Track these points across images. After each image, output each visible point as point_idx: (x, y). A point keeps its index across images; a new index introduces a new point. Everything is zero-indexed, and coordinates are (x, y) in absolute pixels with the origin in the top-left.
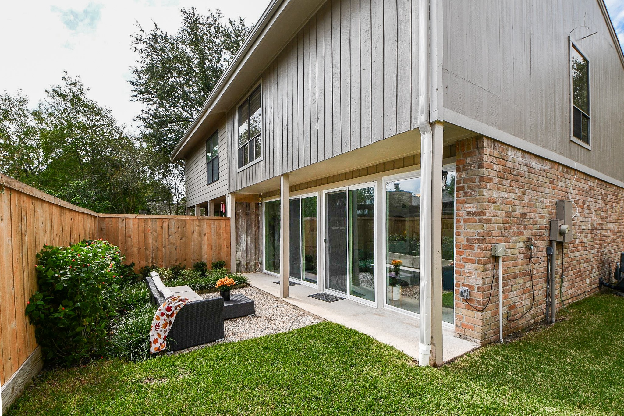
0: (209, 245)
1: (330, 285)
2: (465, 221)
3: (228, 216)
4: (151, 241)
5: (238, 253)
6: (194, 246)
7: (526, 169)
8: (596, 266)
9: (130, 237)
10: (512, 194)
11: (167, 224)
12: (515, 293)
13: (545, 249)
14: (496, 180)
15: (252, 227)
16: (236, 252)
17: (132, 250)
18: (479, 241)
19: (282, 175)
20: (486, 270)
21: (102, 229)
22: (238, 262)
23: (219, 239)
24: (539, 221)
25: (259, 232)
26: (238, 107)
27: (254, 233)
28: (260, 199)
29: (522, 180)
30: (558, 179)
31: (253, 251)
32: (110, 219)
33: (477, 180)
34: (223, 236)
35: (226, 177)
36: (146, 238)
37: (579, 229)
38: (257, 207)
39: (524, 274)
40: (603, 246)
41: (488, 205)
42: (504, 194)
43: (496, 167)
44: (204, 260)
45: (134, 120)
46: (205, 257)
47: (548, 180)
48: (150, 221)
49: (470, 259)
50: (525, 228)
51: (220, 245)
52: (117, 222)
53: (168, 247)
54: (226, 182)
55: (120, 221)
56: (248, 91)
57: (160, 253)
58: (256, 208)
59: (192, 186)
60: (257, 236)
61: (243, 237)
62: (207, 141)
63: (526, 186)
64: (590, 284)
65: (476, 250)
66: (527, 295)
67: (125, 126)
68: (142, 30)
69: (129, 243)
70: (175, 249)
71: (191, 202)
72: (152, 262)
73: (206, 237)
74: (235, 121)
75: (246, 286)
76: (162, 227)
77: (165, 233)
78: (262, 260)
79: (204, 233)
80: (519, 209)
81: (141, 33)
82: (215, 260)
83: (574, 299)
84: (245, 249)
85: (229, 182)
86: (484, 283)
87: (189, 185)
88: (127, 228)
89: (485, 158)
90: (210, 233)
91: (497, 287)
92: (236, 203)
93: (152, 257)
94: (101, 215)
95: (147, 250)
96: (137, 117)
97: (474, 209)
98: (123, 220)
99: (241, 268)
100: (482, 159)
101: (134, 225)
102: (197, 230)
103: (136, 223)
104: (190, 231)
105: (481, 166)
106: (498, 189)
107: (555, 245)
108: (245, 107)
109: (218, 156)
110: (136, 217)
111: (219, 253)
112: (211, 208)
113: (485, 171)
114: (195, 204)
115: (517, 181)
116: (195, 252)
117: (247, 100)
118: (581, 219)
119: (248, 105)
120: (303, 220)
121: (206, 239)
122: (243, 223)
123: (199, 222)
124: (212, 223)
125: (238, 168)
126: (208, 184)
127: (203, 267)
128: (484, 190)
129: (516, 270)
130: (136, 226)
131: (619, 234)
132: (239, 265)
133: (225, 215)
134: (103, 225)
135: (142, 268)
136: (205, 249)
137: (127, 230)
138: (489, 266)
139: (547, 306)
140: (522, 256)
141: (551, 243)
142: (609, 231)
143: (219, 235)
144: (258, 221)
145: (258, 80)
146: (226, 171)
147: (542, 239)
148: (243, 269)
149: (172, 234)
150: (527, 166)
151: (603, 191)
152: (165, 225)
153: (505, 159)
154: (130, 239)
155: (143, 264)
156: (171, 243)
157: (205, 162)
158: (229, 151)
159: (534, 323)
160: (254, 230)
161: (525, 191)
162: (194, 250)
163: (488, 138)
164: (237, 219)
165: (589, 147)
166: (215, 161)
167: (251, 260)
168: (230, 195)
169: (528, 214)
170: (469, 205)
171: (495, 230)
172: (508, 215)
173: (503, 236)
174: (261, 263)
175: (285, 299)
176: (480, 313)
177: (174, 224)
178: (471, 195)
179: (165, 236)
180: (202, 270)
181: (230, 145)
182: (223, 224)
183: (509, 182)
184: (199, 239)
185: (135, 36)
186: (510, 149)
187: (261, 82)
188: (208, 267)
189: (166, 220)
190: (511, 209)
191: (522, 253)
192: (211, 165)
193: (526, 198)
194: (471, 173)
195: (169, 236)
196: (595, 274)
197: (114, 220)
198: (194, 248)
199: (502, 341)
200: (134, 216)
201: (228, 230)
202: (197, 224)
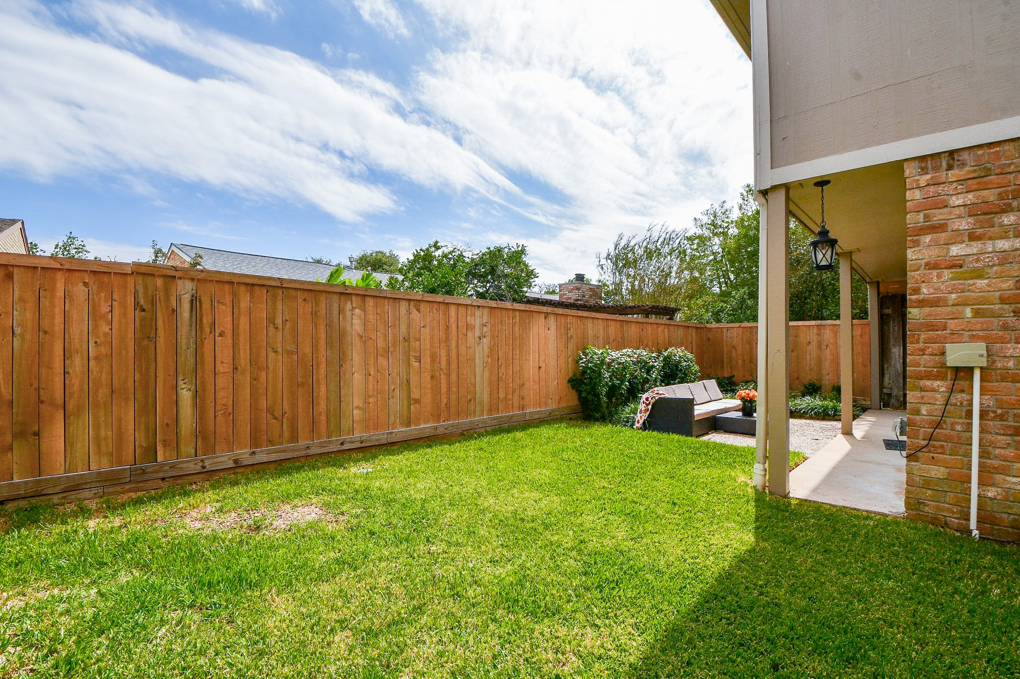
0: (833, 362)
5: (887, 377)
6: (810, 360)
9: (734, 347)
16: (883, 375)
17: (737, 362)
21: (709, 340)
22: (886, 391)
32: (715, 330)
34: (858, 349)
46: (827, 377)
55: (724, 330)
61: (896, 352)
69: (734, 355)
73: (828, 350)
79: (825, 344)
84: (899, 371)
90: (835, 344)
98: (728, 330)
99: (893, 401)
102: (815, 340)
104: (805, 341)
110: (740, 326)
116: (811, 370)
122: (896, 328)
132: (889, 395)
134: (710, 336)
182: (857, 330)
184: (819, 352)
198: (810, 364)
199: (975, 533)
200: (737, 325)
201: (867, 338)
202: (815, 331)
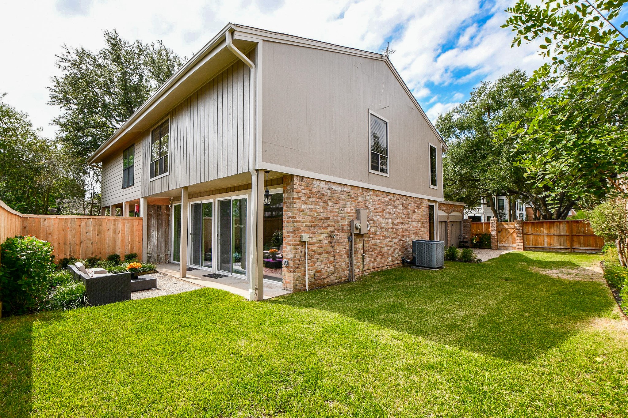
0: (123, 241)
1: (221, 268)
2: (287, 222)
3: (140, 216)
4: (69, 237)
5: (149, 247)
6: (108, 241)
7: (329, 191)
8: (398, 250)
9: (51, 234)
10: (317, 206)
11: (84, 223)
12: (320, 263)
13: (347, 237)
14: (304, 199)
15: (162, 225)
16: (147, 246)
18: (292, 233)
19: (182, 188)
20: (295, 249)
21: (25, 228)
22: (148, 255)
23: (132, 235)
24: (340, 221)
25: (169, 229)
26: (151, 130)
27: (164, 230)
28: (171, 202)
29: (326, 198)
30: (357, 196)
31: (163, 245)
32: (32, 219)
33: (292, 199)
34: (136, 233)
35: (140, 184)
36: (66, 235)
37: (379, 225)
38: (168, 209)
39: (328, 252)
40: (405, 237)
41: (297, 213)
42: (310, 206)
43: (303, 192)
44: (118, 253)
45: (51, 124)
46: (119, 250)
47: (349, 197)
48: (69, 221)
49: (288, 243)
50: (329, 225)
51: (132, 241)
52: (40, 221)
53: (84, 242)
54: (140, 188)
55: (42, 220)
56: (160, 120)
57: (77, 247)
58: (166, 209)
59: (108, 189)
60: (167, 232)
61: (154, 234)
62: (124, 151)
63: (329, 201)
64: (393, 260)
65: (291, 238)
66: (331, 265)
67: (41, 130)
68: (68, 52)
69: (50, 239)
70: (92, 244)
71: (107, 202)
72: (70, 255)
73: (120, 234)
74: (149, 140)
75: (154, 273)
76: (80, 226)
77: (83, 230)
78: (171, 252)
79: (118, 230)
80: (323, 215)
81: (68, 54)
82: (127, 253)
83: (376, 269)
84: (156, 243)
85: (142, 188)
86: (295, 256)
87: (105, 187)
88: (49, 226)
89: (295, 187)
90: (123, 230)
91: (305, 259)
92: (148, 205)
93: (70, 251)
94: (25, 216)
95: (66, 245)
96: (54, 121)
97: (290, 215)
98: (45, 220)
99: (152, 260)
100: (293, 187)
101: (55, 224)
102: (112, 228)
103: (57, 222)
104: (106, 229)
105: (293, 191)
106: (306, 203)
107: (353, 235)
108: (158, 132)
109: (133, 166)
110: (57, 218)
111: (132, 248)
112: (126, 210)
113: (295, 194)
114: (111, 205)
115: (321, 198)
116: (109, 247)
117: (158, 127)
118: (381, 219)
119: (159, 131)
120: (203, 218)
121: (120, 235)
122: (155, 222)
123: (114, 221)
124: (126, 222)
125: (151, 178)
126: (123, 188)
127: (117, 258)
128: (294, 204)
129: (322, 250)
130: (57, 225)
131: (422, 229)
132: (150, 257)
133: (139, 216)
134: (26, 224)
135: (61, 260)
136: (119, 244)
137: (48, 228)
138: (299, 247)
139: (350, 272)
140: (326, 242)
141: (351, 234)
142: (411, 227)
143: (132, 232)
144: (169, 220)
145: (167, 115)
146: (140, 179)
147: (343, 232)
148: (153, 260)
149: (89, 232)
150: (329, 189)
151: (404, 202)
152: (83, 224)
153: (311, 186)
154: (50, 235)
155: (62, 256)
156: (88, 239)
157: (122, 168)
158: (143, 163)
159: (338, 282)
160: (164, 227)
161: (328, 204)
162: (108, 244)
163: (297, 176)
164: (149, 219)
165: (388, 175)
166: (131, 169)
167: (161, 253)
168: (143, 199)
169: (331, 217)
170: (288, 213)
171: (303, 227)
172: (313, 218)
173: (310, 230)
174: (170, 255)
175: (183, 279)
176: (293, 274)
177: (91, 223)
178: (289, 207)
179: (83, 233)
180: (116, 261)
181: (144, 158)
182: (136, 223)
183: (314, 199)
184: (114, 235)
185: (60, 55)
186: (315, 181)
187: (169, 117)
188: (121, 259)
189: (84, 220)
190: (316, 215)
191: (326, 240)
192: (126, 172)
193: (329, 208)
194: (290, 194)
195: (87, 233)
196: (397, 255)
197: (36, 220)
198: (109, 243)
199: (307, 290)
200: (55, 216)
201: (141, 228)
202: (112, 223)
